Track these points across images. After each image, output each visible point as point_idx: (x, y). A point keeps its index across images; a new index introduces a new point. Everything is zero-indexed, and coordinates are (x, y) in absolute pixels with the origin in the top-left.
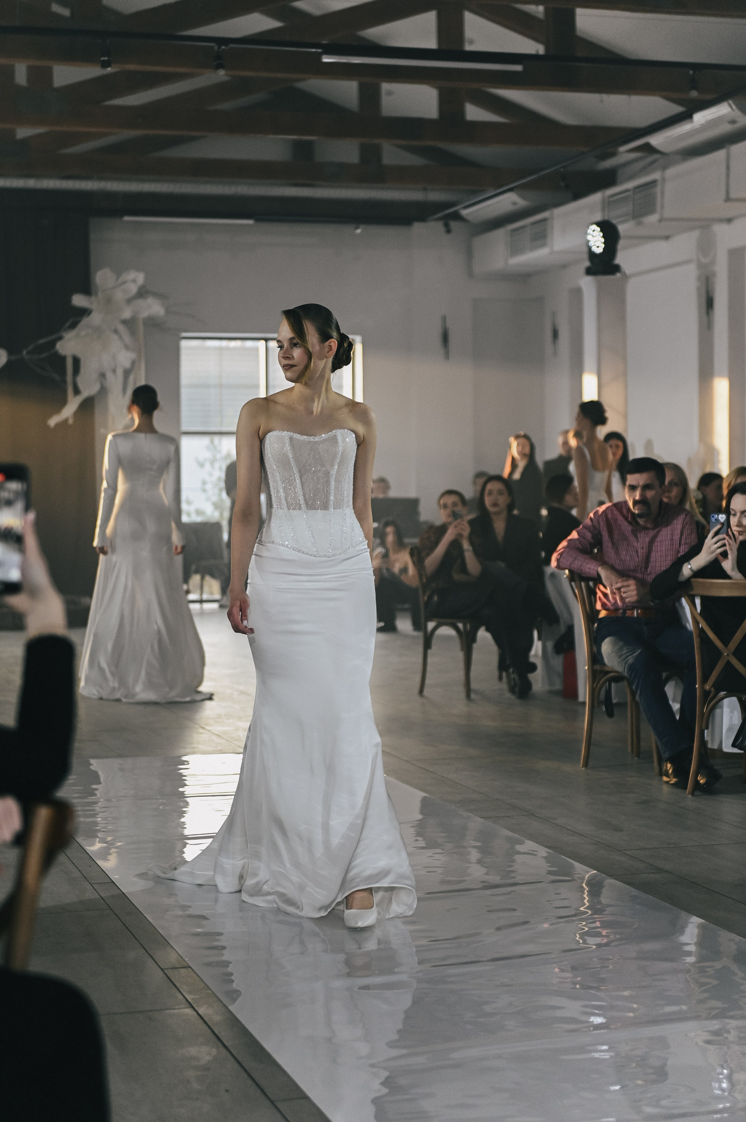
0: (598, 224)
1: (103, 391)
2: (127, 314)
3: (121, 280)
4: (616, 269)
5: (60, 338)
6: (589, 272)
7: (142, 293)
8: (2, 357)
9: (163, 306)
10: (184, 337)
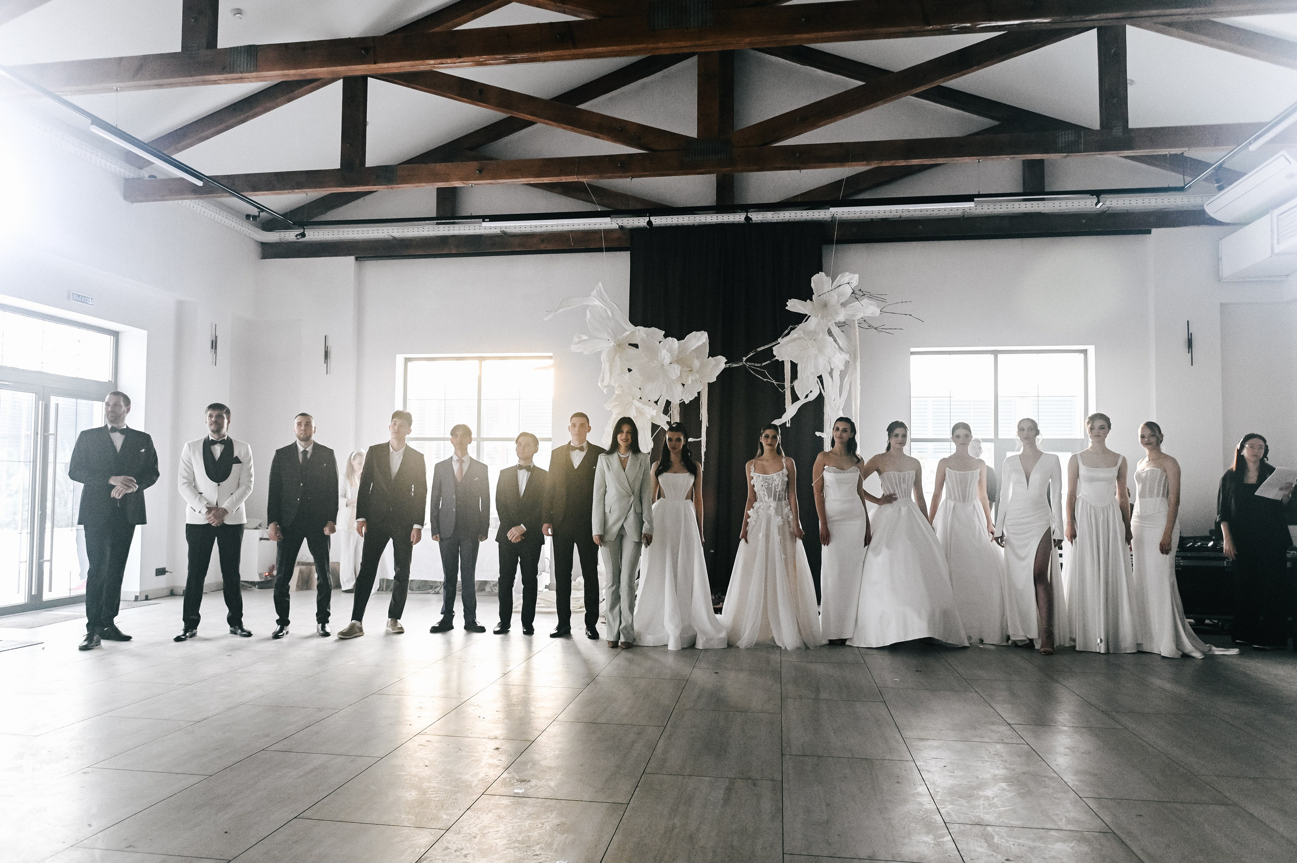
1: (822, 397)
2: (841, 318)
3: (836, 283)
5: (778, 344)
7: (857, 294)
8: (720, 363)
9: (878, 306)
10: (912, 353)
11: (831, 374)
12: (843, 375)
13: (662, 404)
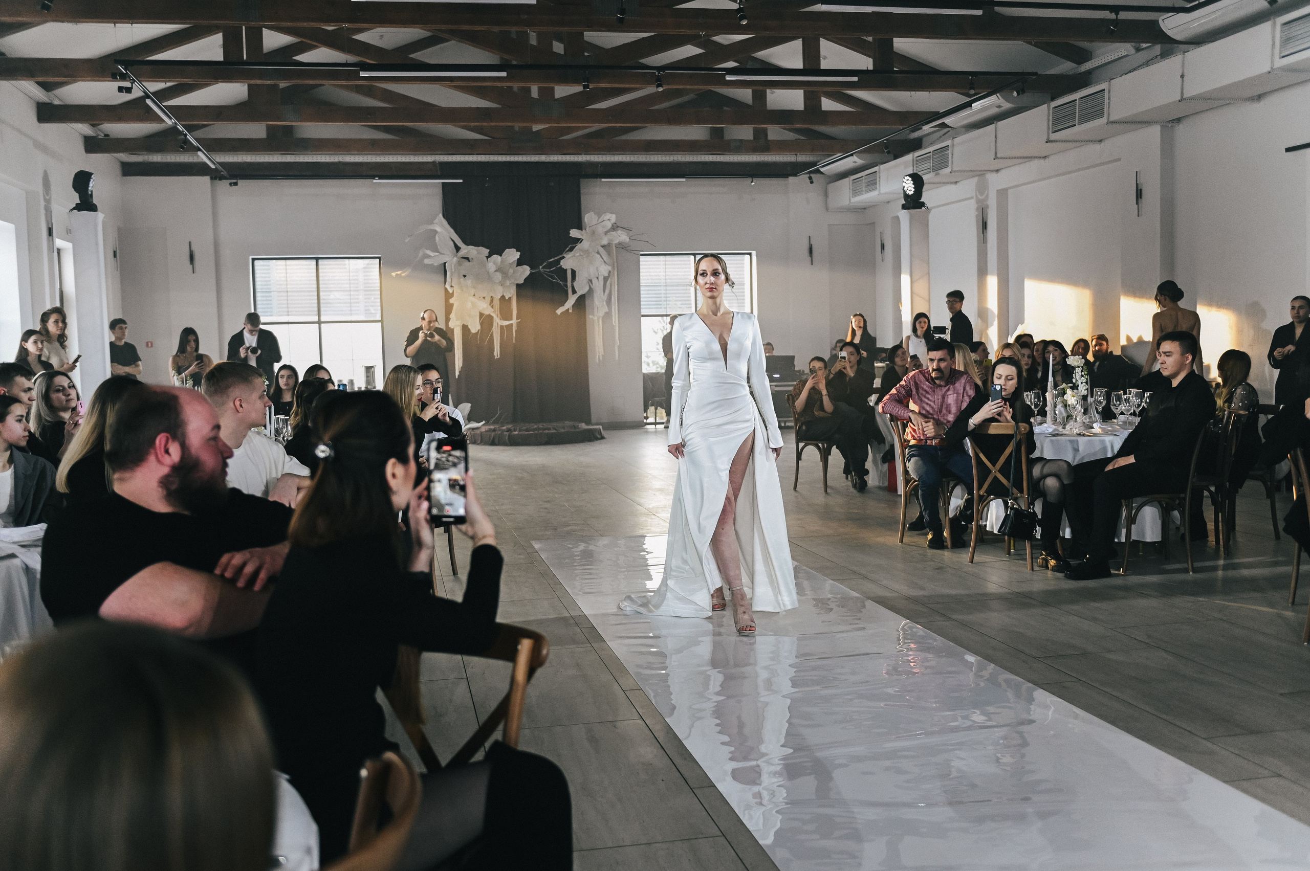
0: (910, 175)
1: (591, 291)
2: (605, 242)
3: (600, 220)
4: (922, 205)
5: (564, 257)
6: (904, 207)
7: (615, 227)
8: (526, 271)
9: (628, 236)
10: (642, 255)
11: (598, 278)
12: (606, 279)
13: (488, 299)
